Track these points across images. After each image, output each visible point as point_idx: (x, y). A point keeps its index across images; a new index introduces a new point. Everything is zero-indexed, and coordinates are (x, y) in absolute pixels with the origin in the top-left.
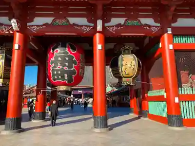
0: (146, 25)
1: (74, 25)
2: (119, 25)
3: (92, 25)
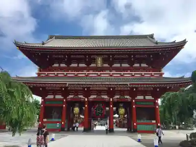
1: (103, 98)
2: (117, 98)
3: (109, 98)
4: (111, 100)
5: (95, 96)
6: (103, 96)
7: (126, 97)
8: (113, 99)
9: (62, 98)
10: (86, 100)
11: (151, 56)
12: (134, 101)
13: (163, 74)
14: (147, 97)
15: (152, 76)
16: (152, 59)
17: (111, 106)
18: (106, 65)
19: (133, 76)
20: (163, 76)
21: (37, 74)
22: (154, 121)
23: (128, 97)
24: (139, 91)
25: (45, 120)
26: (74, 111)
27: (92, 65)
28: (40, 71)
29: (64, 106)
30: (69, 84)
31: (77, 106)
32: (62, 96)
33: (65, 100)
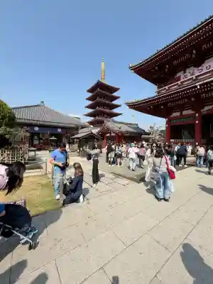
9: (193, 112)
21: (157, 92)
25: (172, 140)
28: (159, 88)
29: (197, 122)
30: (200, 85)
32: (193, 110)
33: (197, 115)
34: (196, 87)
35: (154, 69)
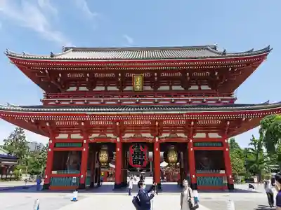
0: (180, 137)
1: (144, 137)
2: (166, 137)
4: (157, 139)
5: (132, 135)
6: (144, 135)
7: (179, 135)
8: (159, 139)
9: (82, 137)
10: (118, 140)
11: (216, 73)
12: (191, 141)
13: (236, 99)
14: (212, 135)
15: (218, 102)
16: (218, 78)
17: (157, 149)
18: (149, 88)
19: (190, 103)
20: (236, 102)
21: (43, 101)
22: (222, 172)
23: (182, 135)
24: (199, 126)
25: (54, 172)
26: (101, 158)
27: (128, 88)
28: (48, 97)
29: (84, 149)
30: (90, 115)
31: (105, 150)
32: (82, 134)
33: (85, 141)
34: (87, 115)
35: (44, 71)
